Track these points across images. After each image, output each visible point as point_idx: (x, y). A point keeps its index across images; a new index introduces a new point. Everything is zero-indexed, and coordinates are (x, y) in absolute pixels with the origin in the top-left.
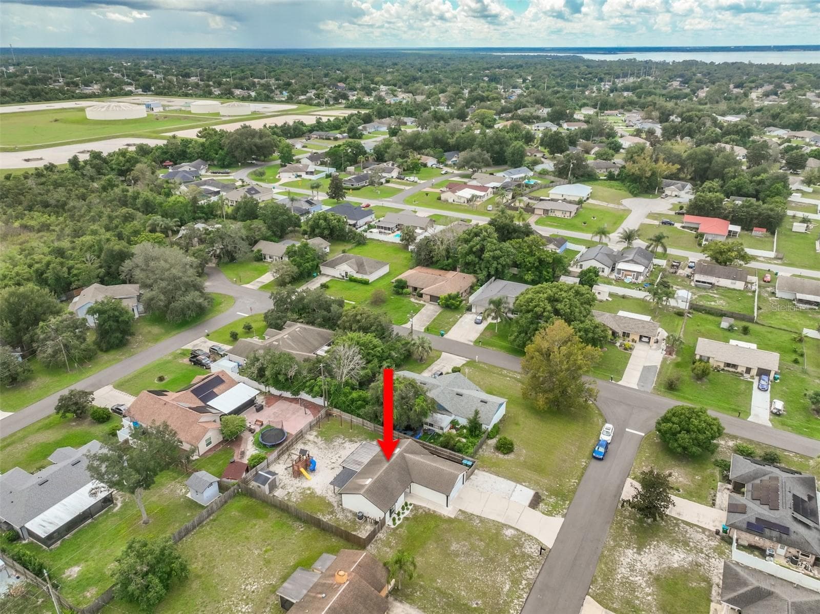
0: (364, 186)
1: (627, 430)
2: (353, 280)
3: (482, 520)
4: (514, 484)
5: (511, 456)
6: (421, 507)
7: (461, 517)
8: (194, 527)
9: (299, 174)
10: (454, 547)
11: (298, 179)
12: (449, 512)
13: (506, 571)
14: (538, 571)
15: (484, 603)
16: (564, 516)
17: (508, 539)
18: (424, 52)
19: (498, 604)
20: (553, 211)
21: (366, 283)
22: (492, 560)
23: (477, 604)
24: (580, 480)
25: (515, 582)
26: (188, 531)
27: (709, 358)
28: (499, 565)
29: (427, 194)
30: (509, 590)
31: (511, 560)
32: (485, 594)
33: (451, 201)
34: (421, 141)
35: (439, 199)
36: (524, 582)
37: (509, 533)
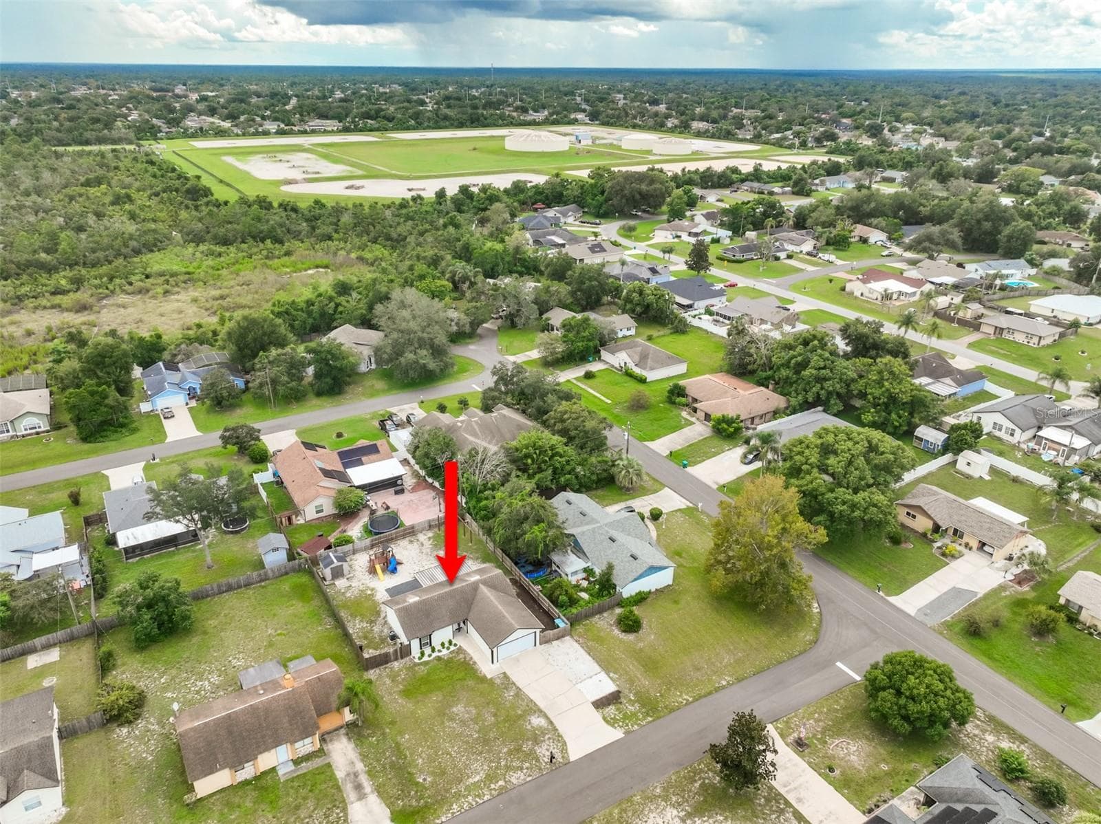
0: (752, 259)
1: (839, 664)
2: (629, 374)
3: (519, 693)
4: (597, 668)
5: (631, 637)
6: (465, 652)
7: (498, 681)
8: (239, 587)
9: (679, 234)
10: (458, 709)
11: (676, 240)
12: (488, 669)
13: (491, 762)
14: (530, 778)
15: (432, 783)
16: (627, 733)
17: (529, 727)
18: (1030, 76)
19: (447, 791)
20: (1011, 331)
21: (642, 381)
22: (486, 742)
23: (424, 780)
24: (695, 700)
25: (491, 778)
26: (230, 588)
27: (1081, 608)
28: (489, 752)
29: (831, 281)
30: (474, 784)
31: (510, 753)
32: (443, 773)
33: (857, 294)
34: (873, 205)
35: (843, 289)
36: (501, 783)
37: (537, 721)
